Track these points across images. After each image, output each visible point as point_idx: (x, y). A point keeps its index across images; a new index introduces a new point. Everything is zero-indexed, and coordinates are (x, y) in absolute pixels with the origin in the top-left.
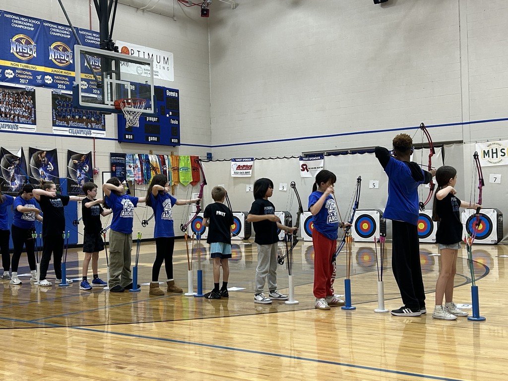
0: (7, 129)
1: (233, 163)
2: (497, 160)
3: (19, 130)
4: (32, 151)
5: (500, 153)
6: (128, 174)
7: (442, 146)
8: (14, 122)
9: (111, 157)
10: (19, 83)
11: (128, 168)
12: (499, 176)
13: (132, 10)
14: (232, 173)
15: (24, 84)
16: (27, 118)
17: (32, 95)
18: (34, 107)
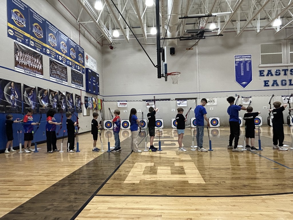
0: (60, 83)
1: (118, 102)
2: (212, 103)
3: (63, 84)
4: (67, 93)
5: (213, 102)
6: (89, 105)
7: (196, 99)
8: (61, 80)
9: (85, 98)
10: (62, 62)
11: (89, 103)
12: (213, 108)
13: (88, 42)
14: (118, 106)
15: (64, 63)
16: (65, 78)
17: (66, 68)
18: (67, 74)
